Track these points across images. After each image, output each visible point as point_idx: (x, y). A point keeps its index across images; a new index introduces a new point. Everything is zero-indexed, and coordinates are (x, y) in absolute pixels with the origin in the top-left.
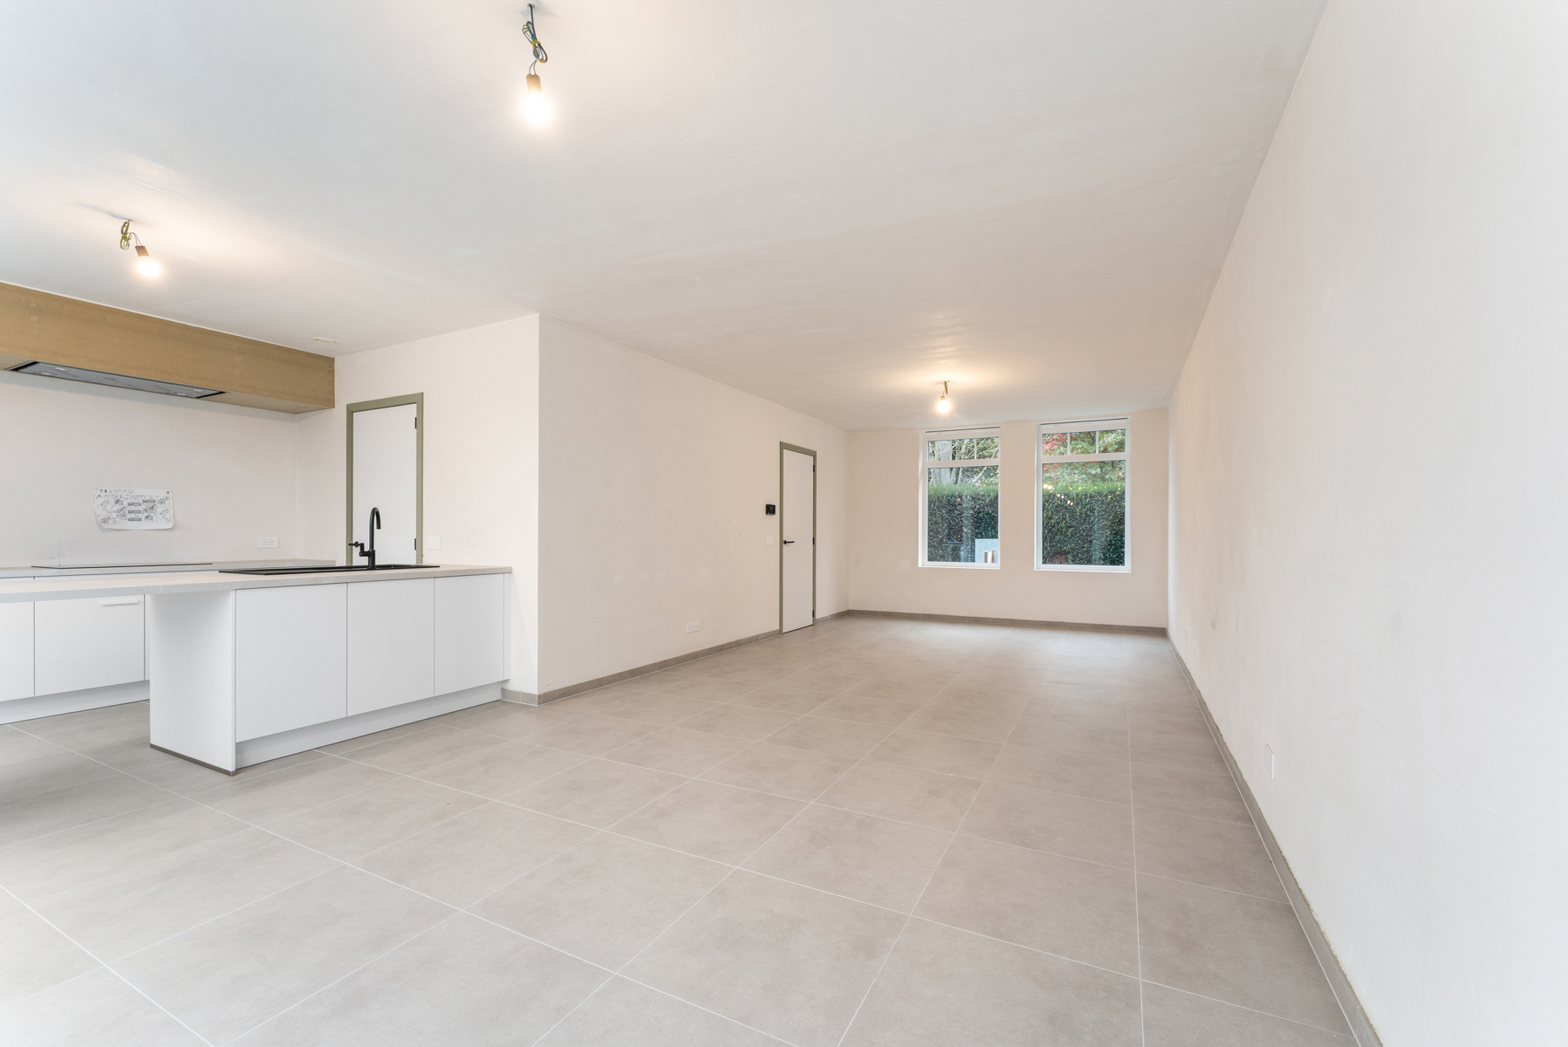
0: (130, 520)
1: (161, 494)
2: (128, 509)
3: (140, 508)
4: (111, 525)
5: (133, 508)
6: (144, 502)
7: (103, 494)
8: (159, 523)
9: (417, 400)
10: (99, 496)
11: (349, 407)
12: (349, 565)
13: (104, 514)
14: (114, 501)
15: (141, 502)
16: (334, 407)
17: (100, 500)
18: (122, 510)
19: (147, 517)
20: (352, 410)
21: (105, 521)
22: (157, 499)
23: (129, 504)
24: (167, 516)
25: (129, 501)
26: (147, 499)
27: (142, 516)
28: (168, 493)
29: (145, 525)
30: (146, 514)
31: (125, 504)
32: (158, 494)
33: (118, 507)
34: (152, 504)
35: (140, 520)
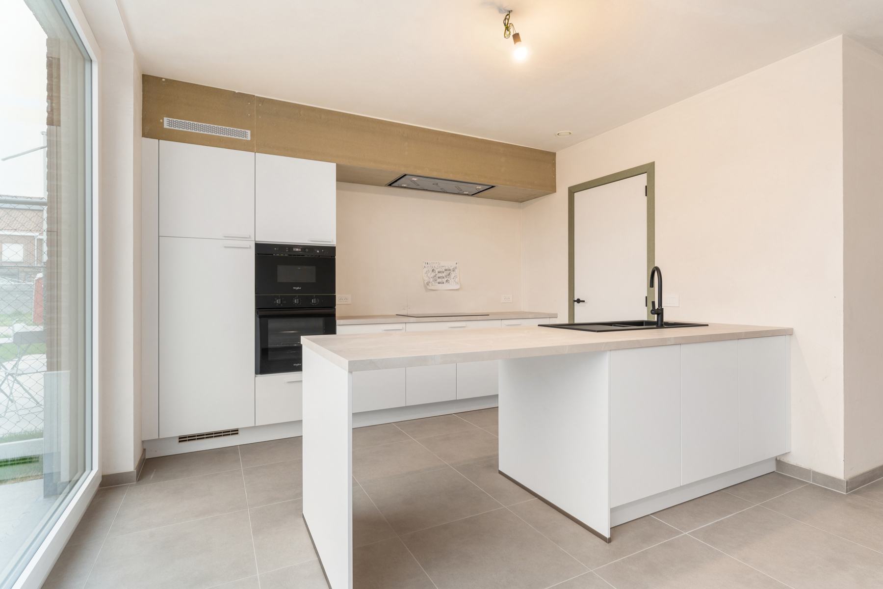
0: (439, 283)
1: (454, 265)
2: (438, 276)
3: (443, 275)
4: (430, 287)
5: (440, 275)
6: (445, 270)
7: (426, 265)
8: (453, 285)
9: (648, 170)
10: (425, 267)
11: (569, 188)
12: (571, 322)
13: (427, 279)
14: (431, 270)
15: (444, 270)
16: (556, 192)
17: (425, 270)
18: (435, 276)
19: (447, 281)
20: (572, 191)
21: (428, 284)
22: (451, 268)
23: (439, 272)
24: (457, 280)
25: (438, 270)
26: (447, 268)
27: (444, 280)
28: (456, 264)
29: (446, 286)
30: (446, 279)
31: (437, 272)
32: (450, 264)
33: (433, 274)
34: (449, 272)
35: (443, 283)
